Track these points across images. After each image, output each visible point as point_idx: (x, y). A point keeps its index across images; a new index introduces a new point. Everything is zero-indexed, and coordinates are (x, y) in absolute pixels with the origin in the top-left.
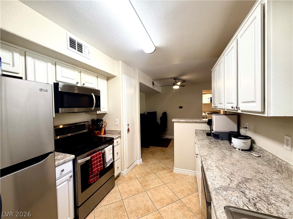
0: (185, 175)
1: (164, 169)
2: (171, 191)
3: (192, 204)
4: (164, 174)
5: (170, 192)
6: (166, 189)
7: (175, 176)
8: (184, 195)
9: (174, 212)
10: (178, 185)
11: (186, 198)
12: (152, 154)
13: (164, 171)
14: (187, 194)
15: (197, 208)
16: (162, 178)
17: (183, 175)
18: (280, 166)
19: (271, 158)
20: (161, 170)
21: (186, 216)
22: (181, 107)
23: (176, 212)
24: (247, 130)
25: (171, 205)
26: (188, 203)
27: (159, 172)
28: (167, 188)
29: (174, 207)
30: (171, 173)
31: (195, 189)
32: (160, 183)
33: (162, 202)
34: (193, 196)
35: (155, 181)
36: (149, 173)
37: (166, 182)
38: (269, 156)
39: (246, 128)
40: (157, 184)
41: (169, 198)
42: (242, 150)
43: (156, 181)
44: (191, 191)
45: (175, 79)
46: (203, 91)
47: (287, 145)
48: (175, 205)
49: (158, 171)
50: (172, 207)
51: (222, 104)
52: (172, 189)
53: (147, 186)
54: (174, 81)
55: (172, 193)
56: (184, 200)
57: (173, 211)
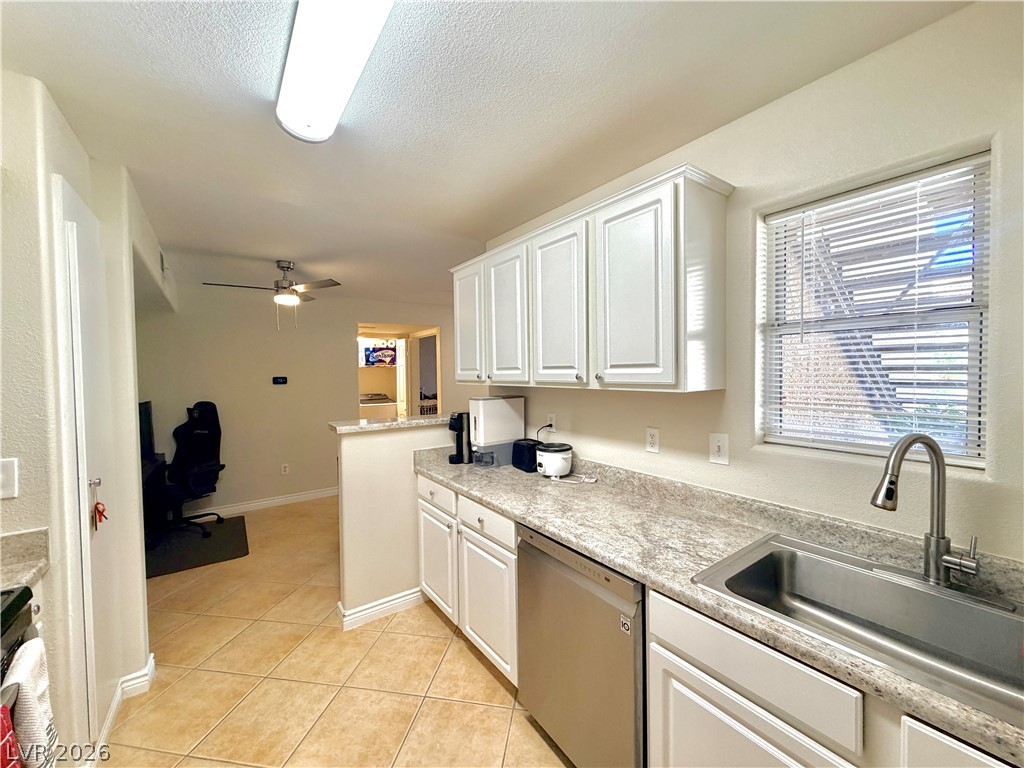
0: (387, 618)
1: (298, 639)
2: (382, 695)
3: (461, 683)
4: (312, 655)
5: (380, 701)
6: (361, 698)
7: (359, 637)
8: (428, 676)
9: (438, 745)
10: (389, 661)
11: (437, 681)
12: (189, 609)
13: (305, 644)
14: (433, 667)
15: (482, 685)
16: (316, 673)
17: (380, 620)
18: (643, 486)
19: (623, 477)
20: (287, 652)
21: (472, 727)
22: (279, 381)
23: (442, 741)
24: (553, 429)
25: (413, 735)
26: (454, 689)
27: (283, 666)
28: (361, 695)
29: (425, 733)
30: (334, 638)
31: (441, 640)
32: (322, 697)
33: (378, 752)
34: (449, 661)
35: (292, 705)
36: (238, 695)
37: (343, 677)
38: (618, 475)
39: (551, 426)
40: (312, 711)
41: (393, 717)
42: (561, 477)
43: (299, 700)
44: (437, 652)
45: (284, 266)
46: (360, 325)
47: (652, 444)
48: (423, 727)
49: (278, 659)
50: (420, 735)
51: (518, 368)
52: (380, 686)
53: (271, 747)
54: (279, 274)
55: (388, 698)
56: (438, 690)
57: (432, 748)
